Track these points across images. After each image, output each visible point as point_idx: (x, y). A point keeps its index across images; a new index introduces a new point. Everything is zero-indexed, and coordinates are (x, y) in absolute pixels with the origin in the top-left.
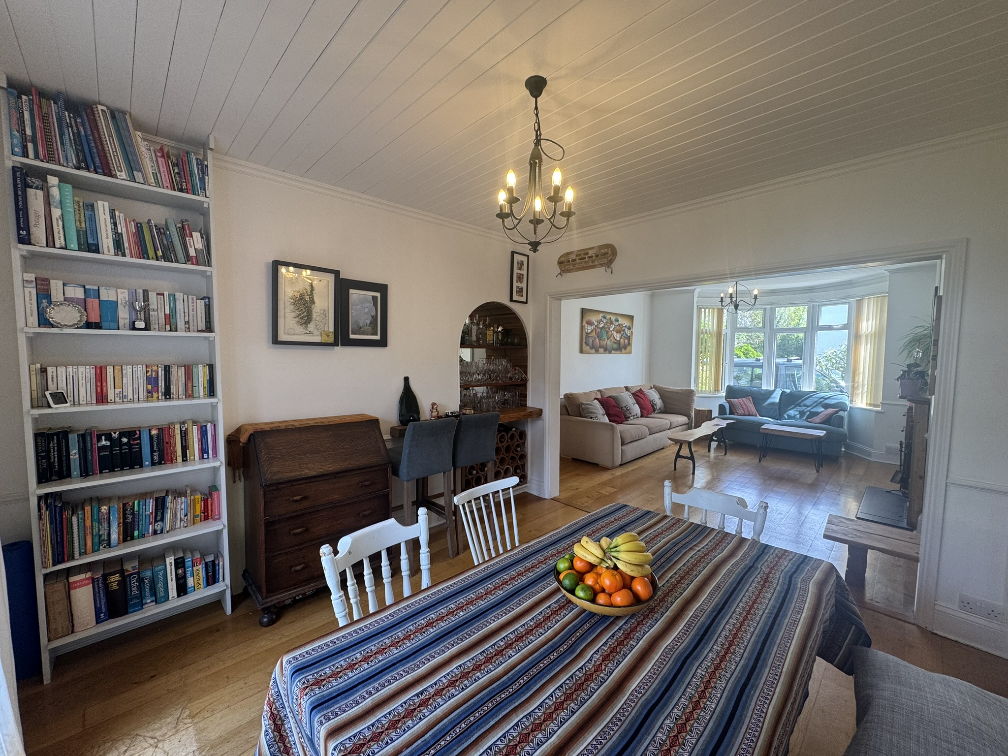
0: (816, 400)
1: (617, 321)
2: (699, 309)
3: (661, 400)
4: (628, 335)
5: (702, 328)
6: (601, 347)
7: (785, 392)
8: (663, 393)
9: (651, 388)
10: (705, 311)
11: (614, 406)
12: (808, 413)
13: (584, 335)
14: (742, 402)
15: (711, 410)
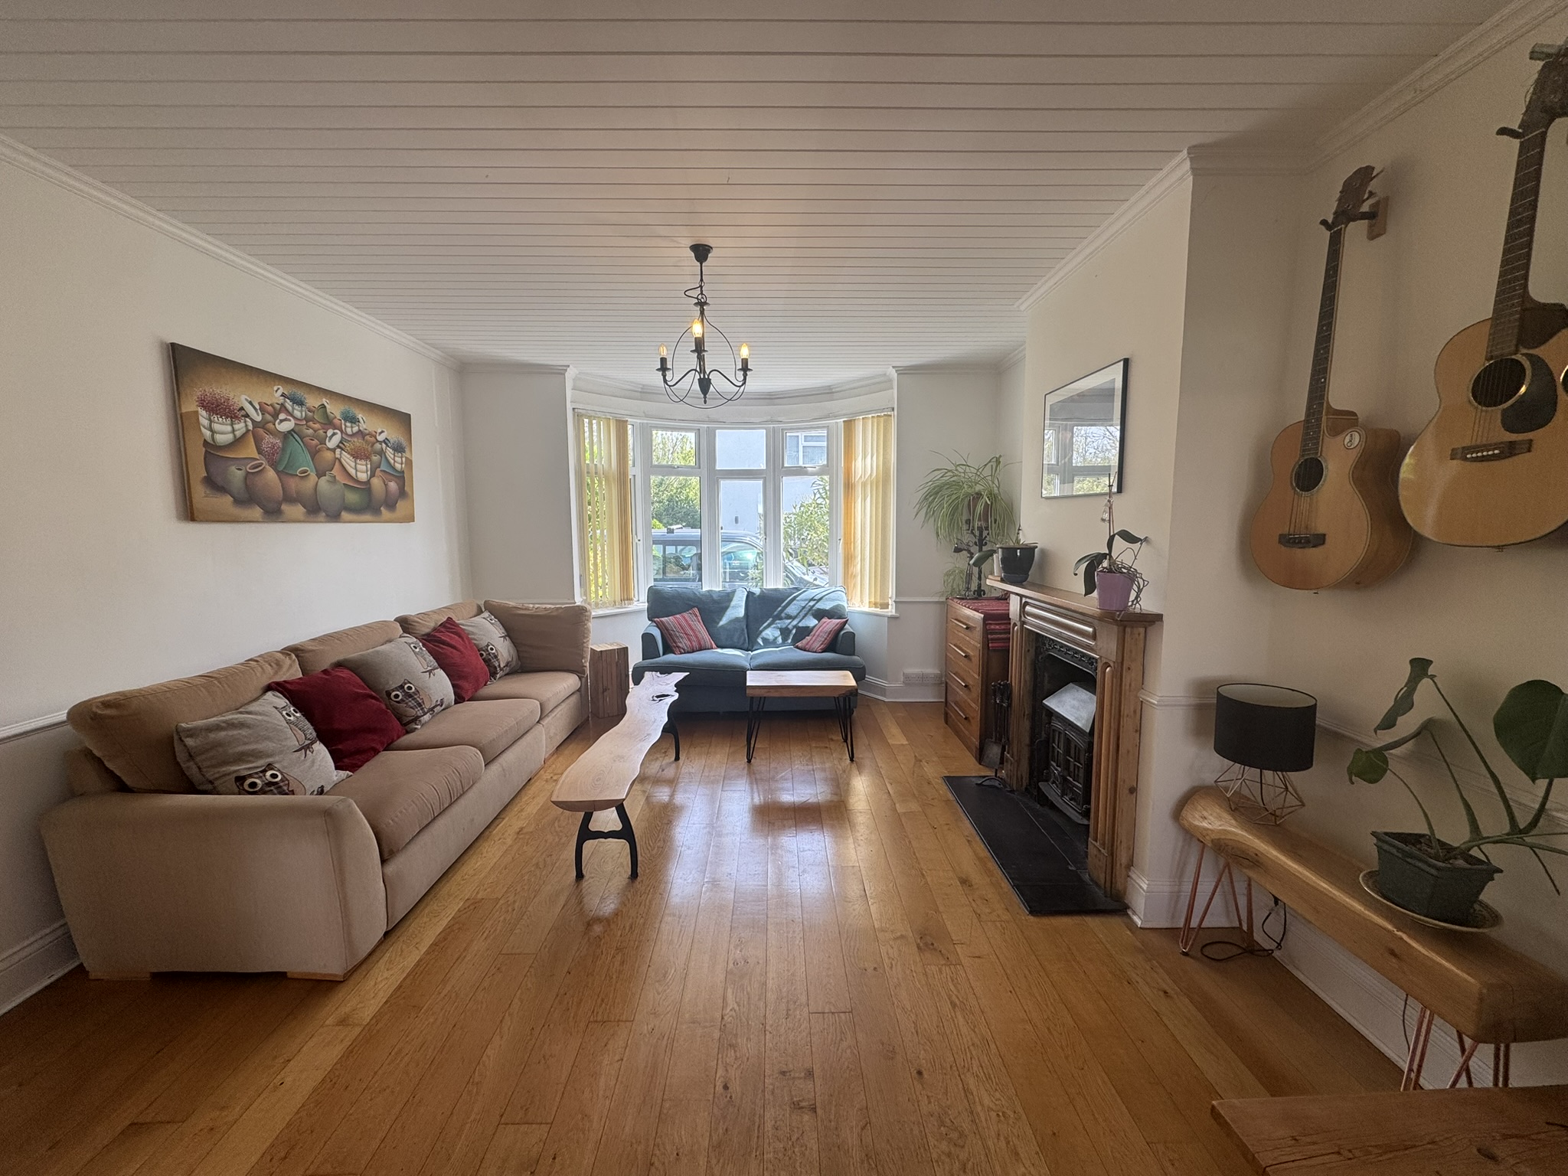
0: (803, 604)
1: (354, 420)
2: (579, 417)
3: (508, 642)
4: (398, 466)
5: (587, 462)
6: (289, 499)
7: (754, 594)
8: (512, 623)
9: (480, 612)
10: (591, 424)
11: (357, 697)
12: (794, 631)
13: (197, 455)
14: (684, 623)
15: (627, 648)
